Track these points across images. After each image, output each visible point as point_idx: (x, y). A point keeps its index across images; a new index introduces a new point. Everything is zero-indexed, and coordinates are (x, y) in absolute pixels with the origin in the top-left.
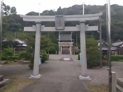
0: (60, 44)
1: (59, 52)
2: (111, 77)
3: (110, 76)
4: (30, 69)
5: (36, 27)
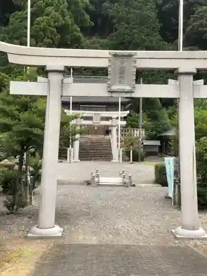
4: (8, 214)
5: (49, 82)
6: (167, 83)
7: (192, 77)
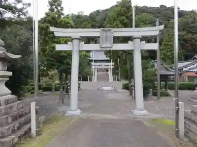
0: (94, 65)
1: (93, 77)
2: (179, 109)
3: (177, 108)
5: (73, 44)
6: (128, 43)
7: (139, 40)
